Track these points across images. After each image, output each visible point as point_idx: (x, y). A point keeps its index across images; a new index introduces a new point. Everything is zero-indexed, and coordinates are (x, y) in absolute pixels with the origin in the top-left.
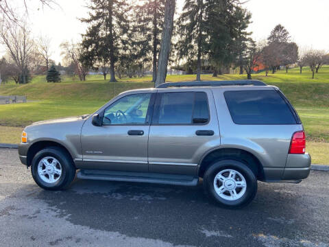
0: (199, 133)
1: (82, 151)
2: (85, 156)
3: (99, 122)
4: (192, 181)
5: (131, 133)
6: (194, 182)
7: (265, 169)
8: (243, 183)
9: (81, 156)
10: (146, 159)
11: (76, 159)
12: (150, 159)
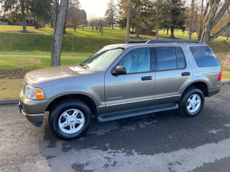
0: (183, 74)
1: (105, 98)
2: (107, 103)
3: (117, 73)
4: (175, 106)
5: (143, 79)
6: (177, 106)
7: (209, 91)
8: (199, 101)
9: (104, 103)
10: (152, 96)
11: (99, 107)
12: (155, 96)
